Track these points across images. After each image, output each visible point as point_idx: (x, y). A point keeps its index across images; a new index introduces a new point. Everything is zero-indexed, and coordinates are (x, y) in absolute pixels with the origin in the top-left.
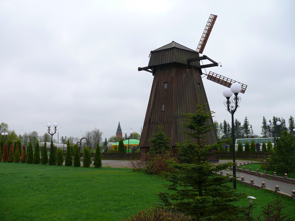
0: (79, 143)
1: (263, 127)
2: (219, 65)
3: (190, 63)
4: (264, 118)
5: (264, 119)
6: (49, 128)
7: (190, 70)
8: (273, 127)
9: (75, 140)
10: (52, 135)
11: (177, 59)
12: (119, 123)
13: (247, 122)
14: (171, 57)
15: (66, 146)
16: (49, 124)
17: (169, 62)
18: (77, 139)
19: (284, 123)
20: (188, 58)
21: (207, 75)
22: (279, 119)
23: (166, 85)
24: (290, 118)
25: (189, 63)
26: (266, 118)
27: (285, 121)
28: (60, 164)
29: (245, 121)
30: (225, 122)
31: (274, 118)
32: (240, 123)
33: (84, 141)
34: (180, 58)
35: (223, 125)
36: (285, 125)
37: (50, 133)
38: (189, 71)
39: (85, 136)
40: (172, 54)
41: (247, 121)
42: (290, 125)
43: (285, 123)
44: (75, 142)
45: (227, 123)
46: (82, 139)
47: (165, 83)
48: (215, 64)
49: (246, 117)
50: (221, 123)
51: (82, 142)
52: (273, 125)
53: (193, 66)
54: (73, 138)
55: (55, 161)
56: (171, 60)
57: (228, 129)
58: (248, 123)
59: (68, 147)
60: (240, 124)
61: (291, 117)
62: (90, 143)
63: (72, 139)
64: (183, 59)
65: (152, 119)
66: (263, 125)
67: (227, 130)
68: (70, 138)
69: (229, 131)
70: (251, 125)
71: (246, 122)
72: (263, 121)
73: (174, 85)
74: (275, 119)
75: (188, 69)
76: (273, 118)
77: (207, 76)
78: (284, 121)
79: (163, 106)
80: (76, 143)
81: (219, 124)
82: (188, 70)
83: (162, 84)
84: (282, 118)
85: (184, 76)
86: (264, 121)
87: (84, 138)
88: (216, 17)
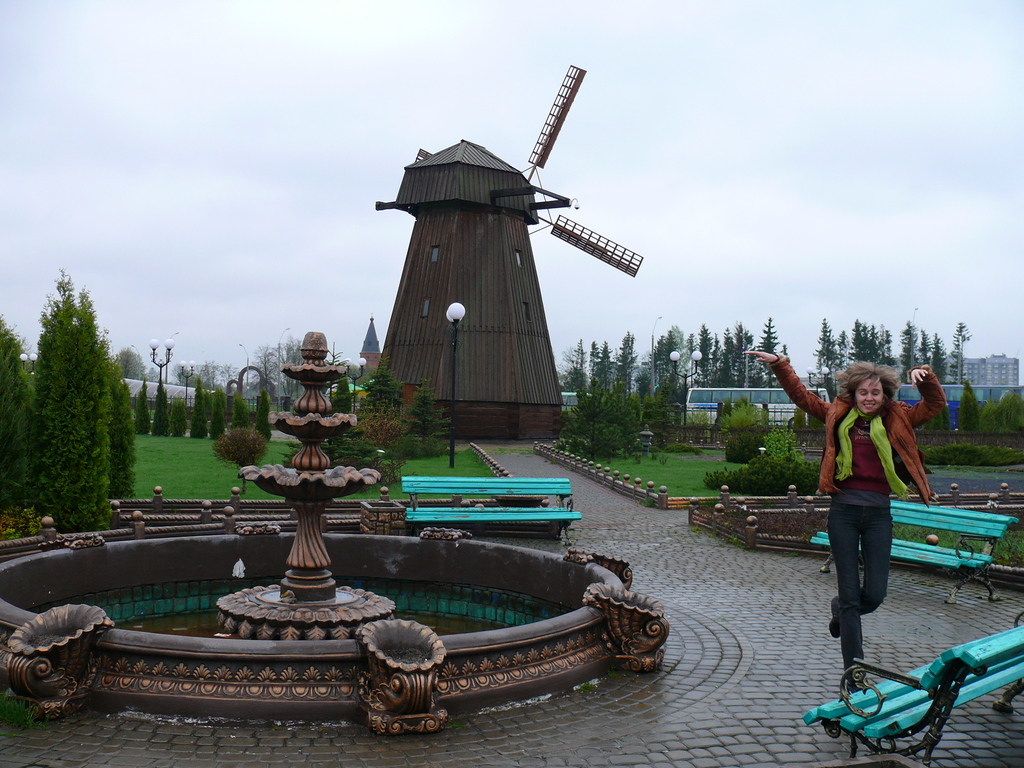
0: (235, 385)
1: (820, 352)
2: (573, 205)
3: (497, 199)
4: (825, 324)
5: (825, 327)
6: (154, 350)
7: (496, 216)
8: (853, 354)
9: (223, 372)
10: (161, 366)
11: (462, 193)
12: (372, 320)
13: (773, 335)
14: (449, 185)
15: (192, 391)
16: (154, 341)
17: (442, 199)
18: (228, 369)
19: (888, 342)
20: (492, 188)
21: (551, 224)
22: (873, 328)
23: (436, 251)
24: (906, 328)
25: (493, 199)
26: (831, 325)
27: (891, 338)
28: (179, 433)
29: (765, 332)
30: (704, 332)
31: (858, 325)
32: (751, 337)
33: (251, 378)
34: (471, 189)
35: (697, 340)
36: (889, 348)
37: (157, 361)
38: (495, 220)
39: (254, 361)
40: (450, 179)
41: (772, 330)
42: (905, 350)
43: (891, 345)
44: (221, 381)
45: (711, 336)
46: (244, 370)
47: (434, 247)
48: (564, 202)
49: (770, 320)
50: (692, 336)
51: (245, 381)
52: (852, 348)
53: (506, 209)
54: (214, 367)
55: (167, 426)
56: (448, 194)
57: (715, 353)
58: (775, 338)
59: (198, 396)
60: (750, 340)
61: (908, 325)
62: (271, 383)
63: (211, 370)
64: (480, 191)
65: (399, 333)
66: (819, 347)
67: (711, 356)
68: (206, 366)
69: (715, 360)
70: (784, 346)
71: (769, 333)
72: (821, 334)
73: (453, 255)
74: (861, 328)
75: (493, 214)
76: (854, 327)
77: (552, 227)
78: (888, 336)
79: (427, 303)
80: (224, 385)
81: (686, 337)
82: (490, 218)
83: (427, 249)
84: (882, 326)
85: (481, 231)
86: (825, 335)
87: (251, 368)
88: (582, 73)
